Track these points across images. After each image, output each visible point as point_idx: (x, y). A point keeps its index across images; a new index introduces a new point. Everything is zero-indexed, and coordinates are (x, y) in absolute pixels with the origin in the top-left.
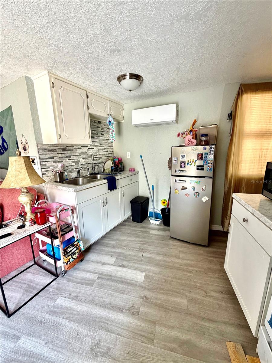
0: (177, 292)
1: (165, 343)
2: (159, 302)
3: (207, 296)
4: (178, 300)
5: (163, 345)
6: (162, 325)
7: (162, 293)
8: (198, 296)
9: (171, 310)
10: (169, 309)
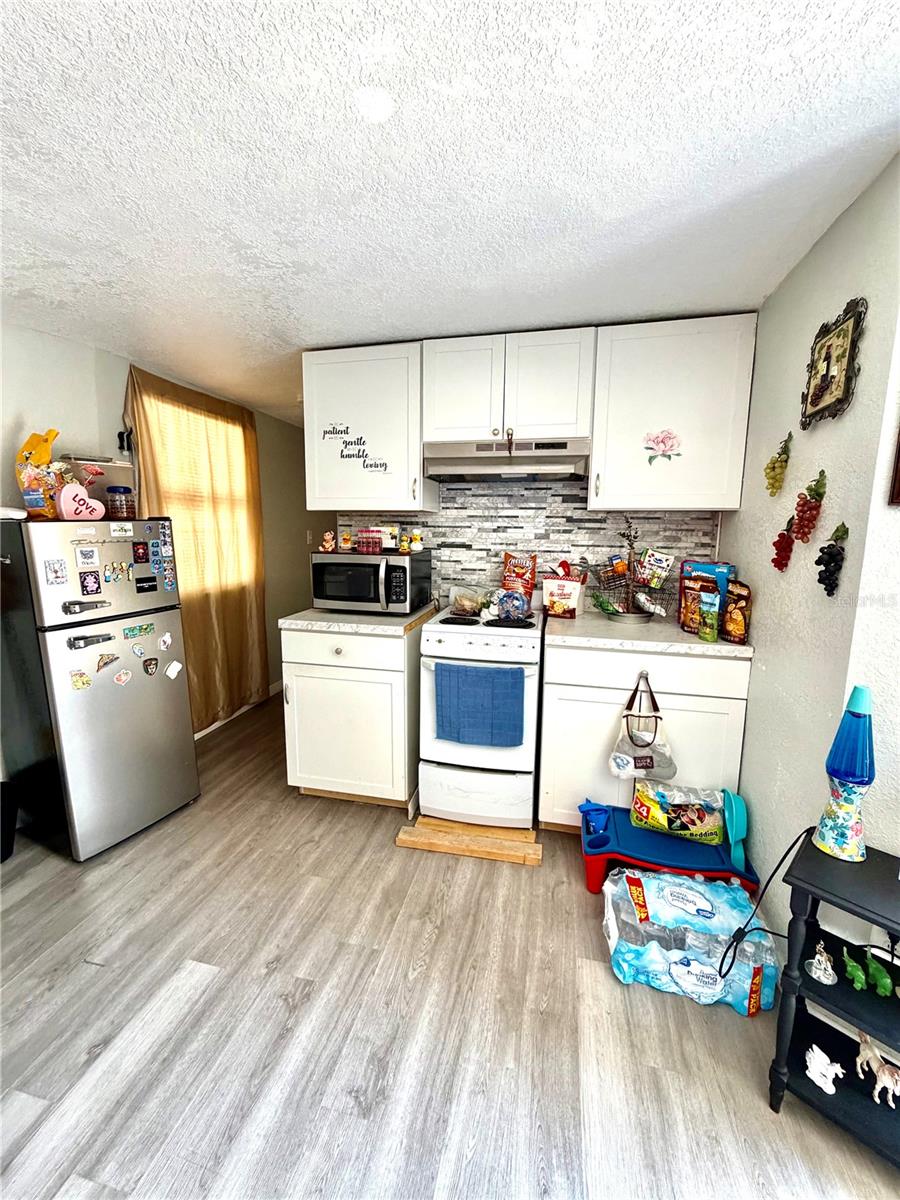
0: (290, 889)
1: (382, 931)
2: (298, 930)
3: (318, 842)
4: (307, 891)
5: (384, 933)
6: (349, 932)
7: (278, 920)
8: (314, 856)
9: (325, 909)
10: (321, 914)
